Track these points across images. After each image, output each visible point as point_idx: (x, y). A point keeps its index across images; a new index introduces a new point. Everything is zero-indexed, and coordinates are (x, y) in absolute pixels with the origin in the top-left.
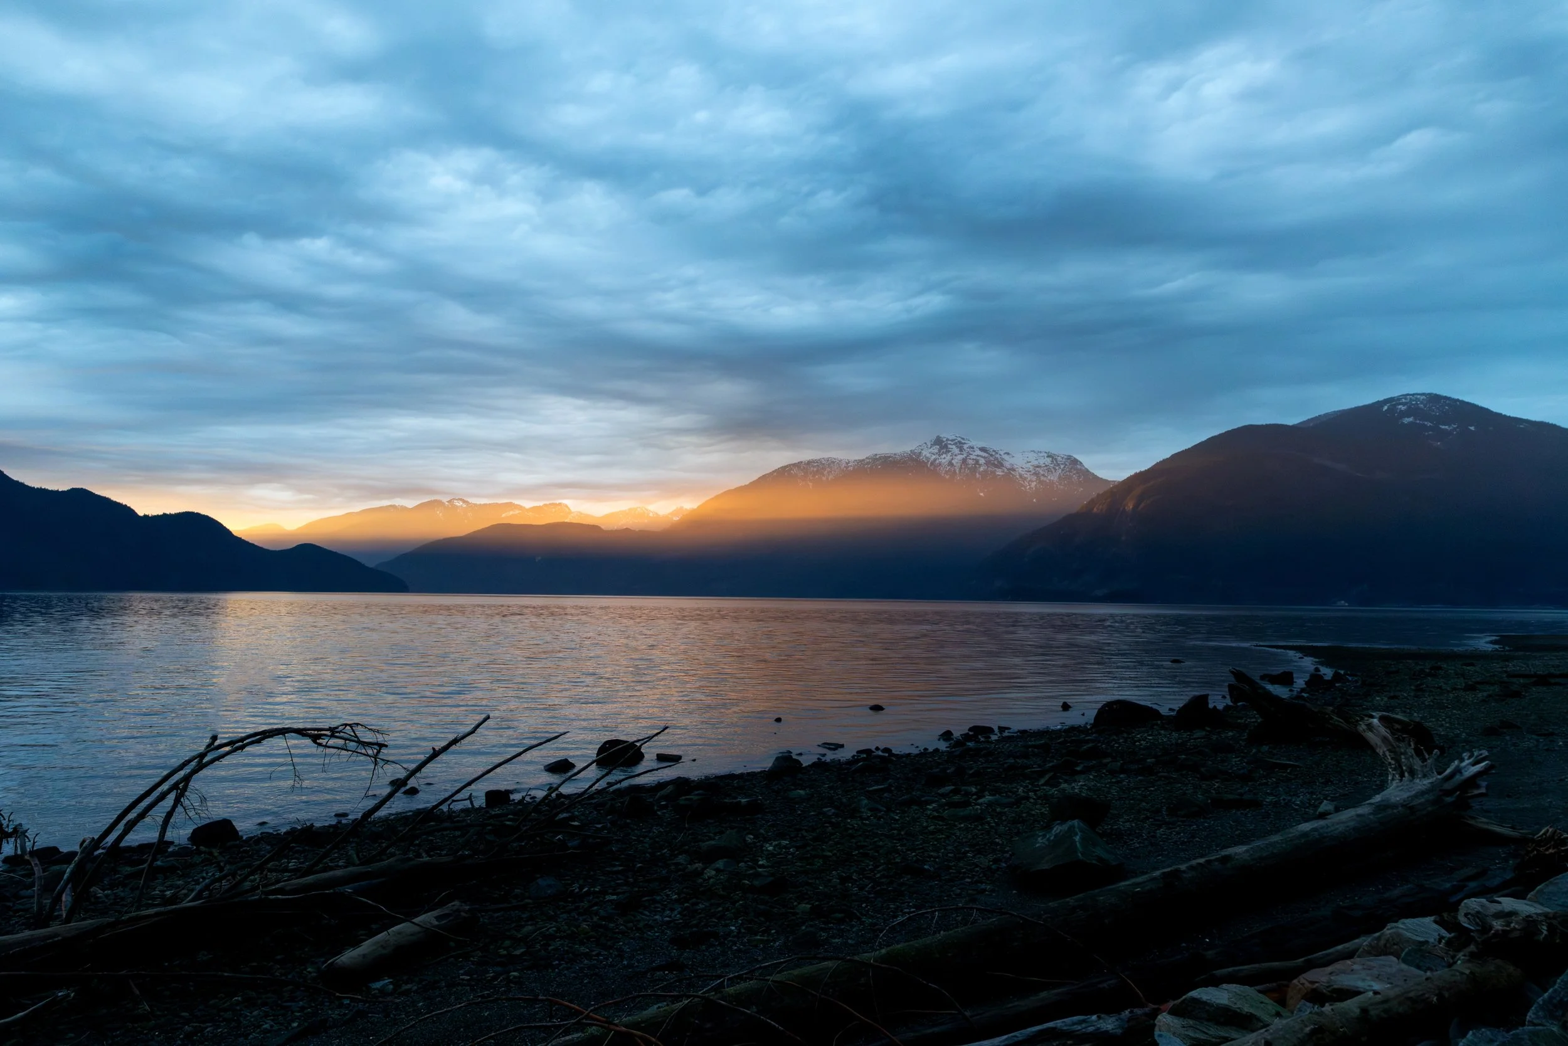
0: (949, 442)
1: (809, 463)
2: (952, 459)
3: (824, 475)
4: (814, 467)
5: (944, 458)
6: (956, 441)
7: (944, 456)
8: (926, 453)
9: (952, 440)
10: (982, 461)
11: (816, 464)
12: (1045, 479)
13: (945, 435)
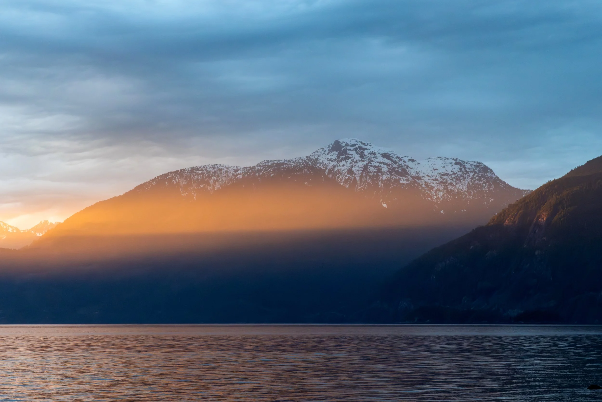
0: (348, 148)
1: (193, 171)
2: (352, 166)
3: (209, 185)
4: (198, 175)
5: (344, 165)
6: (357, 146)
7: (343, 162)
8: (323, 159)
9: (352, 146)
10: (385, 169)
11: (200, 172)
12: (453, 188)
13: (345, 140)
